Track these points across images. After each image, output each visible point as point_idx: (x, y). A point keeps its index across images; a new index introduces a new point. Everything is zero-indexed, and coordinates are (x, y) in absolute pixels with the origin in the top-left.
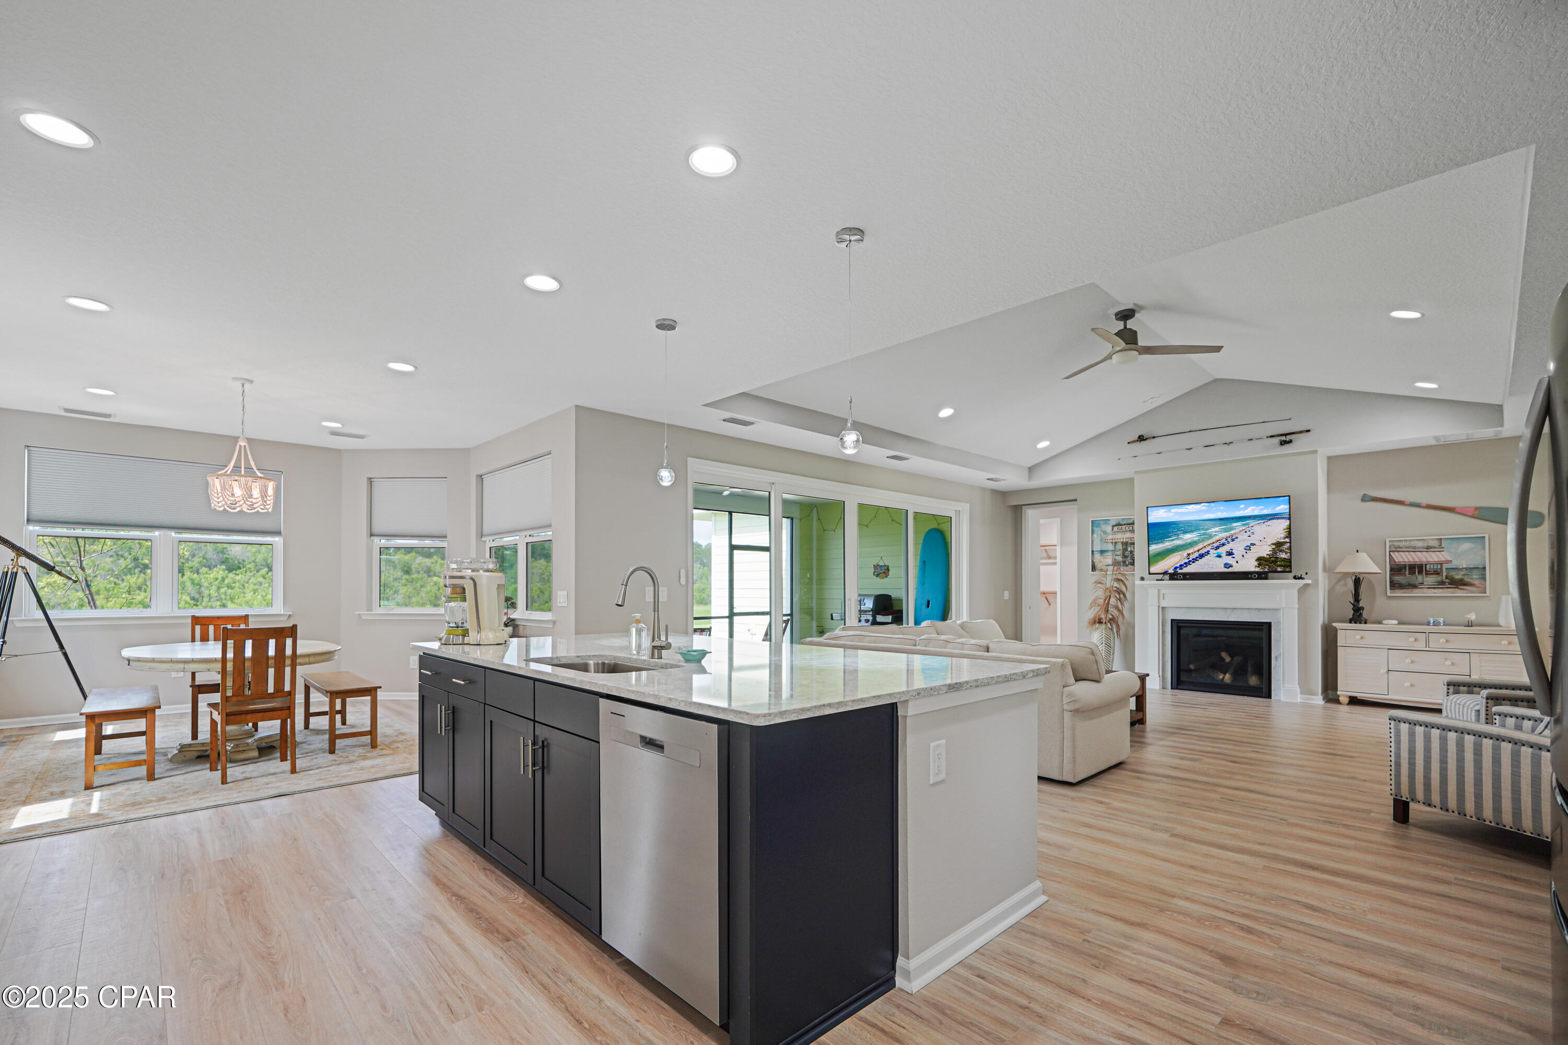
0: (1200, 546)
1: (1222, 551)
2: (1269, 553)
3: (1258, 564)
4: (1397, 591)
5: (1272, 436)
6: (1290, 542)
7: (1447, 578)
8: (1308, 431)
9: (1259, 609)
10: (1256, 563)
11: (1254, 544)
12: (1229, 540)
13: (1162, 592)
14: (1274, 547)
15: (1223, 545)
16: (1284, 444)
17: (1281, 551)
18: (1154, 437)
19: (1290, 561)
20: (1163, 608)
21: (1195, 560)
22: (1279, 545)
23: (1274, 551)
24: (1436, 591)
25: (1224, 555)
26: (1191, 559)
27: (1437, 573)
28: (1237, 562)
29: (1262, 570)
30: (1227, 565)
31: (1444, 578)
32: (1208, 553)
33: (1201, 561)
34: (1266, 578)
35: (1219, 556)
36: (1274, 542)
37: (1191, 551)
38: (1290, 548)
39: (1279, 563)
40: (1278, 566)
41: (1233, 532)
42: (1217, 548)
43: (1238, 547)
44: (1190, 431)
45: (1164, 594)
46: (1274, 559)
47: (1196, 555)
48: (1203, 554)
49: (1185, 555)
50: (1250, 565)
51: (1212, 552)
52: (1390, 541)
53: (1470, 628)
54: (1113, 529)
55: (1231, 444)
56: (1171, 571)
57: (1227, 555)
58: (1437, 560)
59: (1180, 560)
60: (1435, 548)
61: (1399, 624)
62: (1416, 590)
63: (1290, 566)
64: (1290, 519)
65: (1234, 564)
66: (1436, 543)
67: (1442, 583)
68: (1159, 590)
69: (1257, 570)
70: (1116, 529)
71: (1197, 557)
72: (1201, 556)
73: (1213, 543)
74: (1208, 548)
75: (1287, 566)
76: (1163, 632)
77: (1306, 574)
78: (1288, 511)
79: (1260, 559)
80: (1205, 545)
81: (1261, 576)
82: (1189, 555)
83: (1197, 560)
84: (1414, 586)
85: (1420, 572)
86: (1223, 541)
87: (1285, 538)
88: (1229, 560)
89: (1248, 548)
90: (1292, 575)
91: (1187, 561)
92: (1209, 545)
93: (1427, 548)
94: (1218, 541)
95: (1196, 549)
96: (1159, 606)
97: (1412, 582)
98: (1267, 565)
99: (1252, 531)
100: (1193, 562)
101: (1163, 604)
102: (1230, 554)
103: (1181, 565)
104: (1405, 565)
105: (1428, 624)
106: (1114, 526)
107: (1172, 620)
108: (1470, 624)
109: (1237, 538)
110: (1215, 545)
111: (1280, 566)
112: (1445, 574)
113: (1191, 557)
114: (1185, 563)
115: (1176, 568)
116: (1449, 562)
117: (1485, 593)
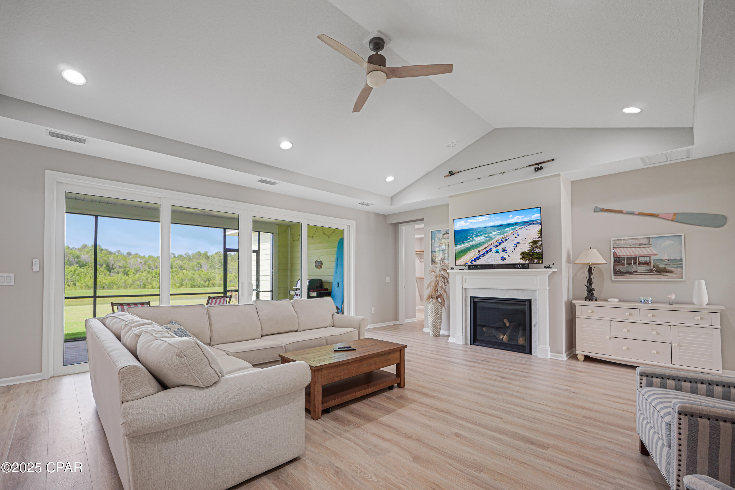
0: (486, 245)
1: (500, 248)
2: (529, 249)
3: (522, 257)
4: (620, 277)
5: (530, 166)
6: (542, 241)
7: (654, 267)
8: (553, 160)
9: (524, 290)
10: (521, 257)
11: (519, 243)
12: (504, 240)
13: (464, 277)
14: (532, 244)
15: (500, 244)
16: (537, 171)
17: (536, 247)
18: (458, 172)
19: (541, 254)
20: (465, 289)
21: (483, 255)
22: (535, 243)
23: (532, 247)
24: (646, 276)
25: (500, 251)
26: (481, 255)
27: (647, 263)
28: (509, 256)
29: (524, 262)
30: (503, 259)
31: (652, 267)
32: (491, 250)
33: (487, 256)
34: (528, 268)
35: (498, 252)
36: (532, 241)
37: (480, 249)
38: (541, 245)
39: (535, 256)
40: (534, 258)
41: (505, 235)
42: (496, 246)
43: (509, 245)
44: (480, 166)
45: (465, 279)
46: (532, 253)
47: (484, 251)
48: (488, 251)
49: (477, 252)
50: (516, 259)
51: (493, 249)
52: (613, 240)
53: (671, 306)
54: (443, 236)
55: (504, 173)
56: (469, 263)
57: (502, 251)
58: (646, 253)
59: (474, 255)
60: (645, 244)
61: (620, 301)
62: (632, 276)
63: (541, 258)
64: (541, 224)
65: (507, 257)
66: (646, 241)
67: (651, 271)
68: (462, 276)
69: (522, 262)
70: (445, 236)
71: (484, 253)
72: (487, 252)
73: (494, 243)
74: (491, 247)
76: (466, 305)
77: (553, 264)
78: (540, 218)
79: (523, 253)
80: (489, 244)
81: (523, 266)
82: (479, 251)
83: (484, 255)
84: (631, 273)
85: (635, 263)
86: (500, 241)
87: (538, 238)
88: (503, 254)
89: (515, 246)
90: (543, 265)
91: (478, 256)
92: (491, 244)
93: (639, 245)
94: (496, 241)
95: (484, 247)
96: (462, 287)
97: (630, 271)
98: (527, 258)
99: (517, 234)
100: (482, 257)
101: (465, 286)
102: (504, 250)
103: (475, 259)
104: (624, 257)
105: (640, 302)
106: (443, 234)
107: (471, 297)
108: (671, 303)
109: (508, 239)
110: (495, 244)
111: (536, 258)
112: (652, 264)
113: (481, 253)
114: (478, 257)
115: (472, 261)
116: (655, 255)
117: (682, 278)
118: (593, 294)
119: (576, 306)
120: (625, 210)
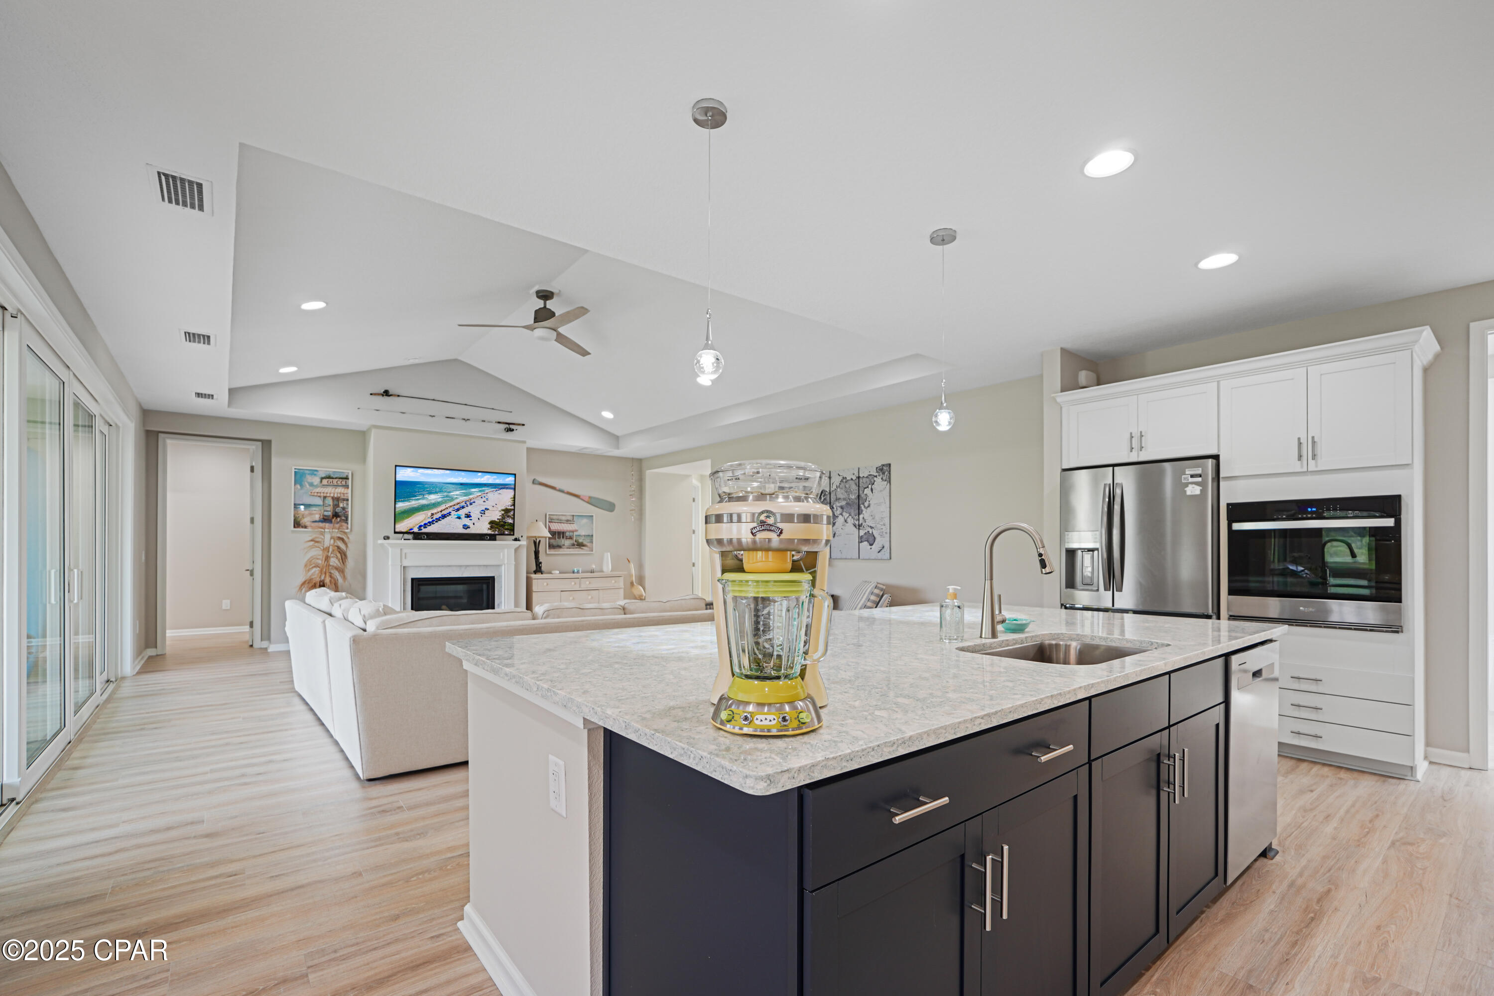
0: (443, 507)
1: (462, 513)
2: (499, 518)
3: (491, 527)
4: (552, 550)
5: (499, 423)
6: (514, 510)
7: (576, 541)
8: (524, 425)
9: (486, 566)
10: (489, 526)
11: (487, 509)
12: (468, 503)
13: (404, 551)
14: (503, 512)
15: (463, 507)
17: (508, 516)
18: (399, 396)
19: (513, 525)
20: (404, 567)
21: (438, 520)
22: (507, 511)
23: (503, 516)
24: (571, 550)
25: (463, 517)
26: (434, 519)
27: (571, 538)
28: (474, 524)
29: (493, 533)
30: (466, 527)
31: (574, 541)
32: (449, 514)
33: (443, 521)
34: (495, 540)
35: (459, 518)
36: (504, 508)
37: (434, 511)
38: (514, 515)
39: (506, 527)
40: (506, 529)
41: (471, 497)
42: (458, 510)
43: (475, 510)
44: (434, 400)
45: (405, 554)
46: (502, 523)
47: (439, 515)
48: (445, 515)
49: (430, 514)
50: (483, 528)
51: (453, 513)
52: (549, 515)
53: (592, 574)
54: (321, 482)
55: (467, 421)
56: (416, 530)
57: (465, 517)
58: (571, 529)
59: (425, 519)
60: (570, 521)
61: (560, 573)
62: (561, 550)
63: (513, 530)
64: (515, 489)
65: (471, 526)
66: (570, 518)
67: (573, 545)
68: (401, 549)
69: (490, 532)
70: (325, 482)
71: (440, 517)
72: (444, 516)
73: (454, 505)
74: (450, 510)
75: (512, 529)
76: (404, 591)
77: (522, 536)
78: (513, 483)
79: (492, 523)
80: (447, 507)
81: (492, 538)
82: (432, 514)
83: (439, 520)
84: (559, 547)
85: (563, 537)
86: (463, 504)
87: (511, 506)
88: (467, 521)
89: (483, 512)
90: (513, 537)
91: (431, 520)
92: (451, 506)
93: (567, 521)
94: (458, 504)
95: (439, 509)
96: (401, 566)
97: (559, 544)
98: (497, 528)
99: (486, 497)
100: (436, 522)
101: (406, 563)
102: (468, 516)
103: (425, 524)
104: (556, 532)
105: (573, 572)
106: (322, 479)
107: (413, 580)
108: (592, 572)
109: (474, 502)
110: (456, 507)
111: (507, 529)
112: (574, 539)
113: (435, 517)
114: (429, 522)
115: (421, 526)
116: (576, 531)
117: (592, 551)
118: (540, 568)
119: (534, 581)
120: (558, 486)
